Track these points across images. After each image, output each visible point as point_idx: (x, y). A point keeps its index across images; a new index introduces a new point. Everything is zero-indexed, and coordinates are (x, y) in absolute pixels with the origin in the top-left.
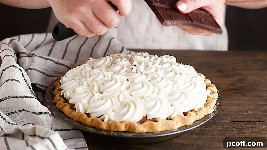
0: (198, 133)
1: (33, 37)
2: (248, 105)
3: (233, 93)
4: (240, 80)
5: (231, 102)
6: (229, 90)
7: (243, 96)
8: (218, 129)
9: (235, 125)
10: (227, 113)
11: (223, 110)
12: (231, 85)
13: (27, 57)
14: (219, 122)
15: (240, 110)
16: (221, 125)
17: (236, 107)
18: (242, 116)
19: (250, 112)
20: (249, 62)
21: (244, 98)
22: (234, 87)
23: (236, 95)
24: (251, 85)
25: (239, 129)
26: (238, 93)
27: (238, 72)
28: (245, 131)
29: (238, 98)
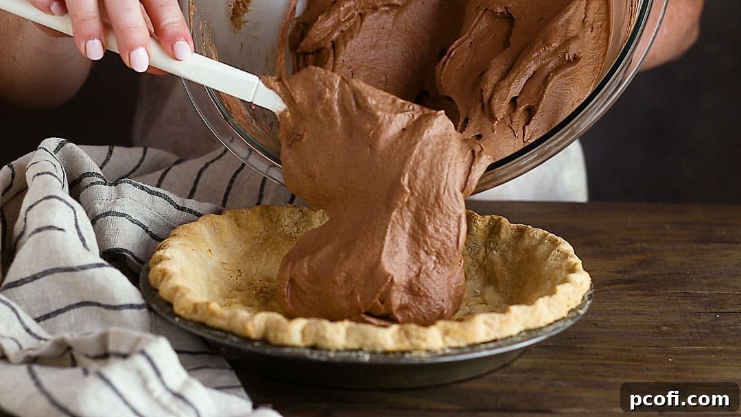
0: (530, 370)
1: (111, 152)
2: (661, 313)
3: (624, 289)
4: (643, 264)
5: (618, 307)
6: (611, 283)
7: (647, 295)
8: (581, 362)
9: (624, 354)
10: (604, 330)
11: (595, 324)
12: (619, 272)
13: (105, 185)
14: (583, 348)
15: (641, 324)
16: (590, 354)
17: (629, 317)
18: (643, 335)
19: (665, 328)
20: (668, 226)
21: (651, 299)
22: (626, 276)
23: (631, 293)
24: (670, 274)
25: (637, 361)
26: (637, 289)
27: (638, 246)
28: (652, 366)
29: (635, 299)
